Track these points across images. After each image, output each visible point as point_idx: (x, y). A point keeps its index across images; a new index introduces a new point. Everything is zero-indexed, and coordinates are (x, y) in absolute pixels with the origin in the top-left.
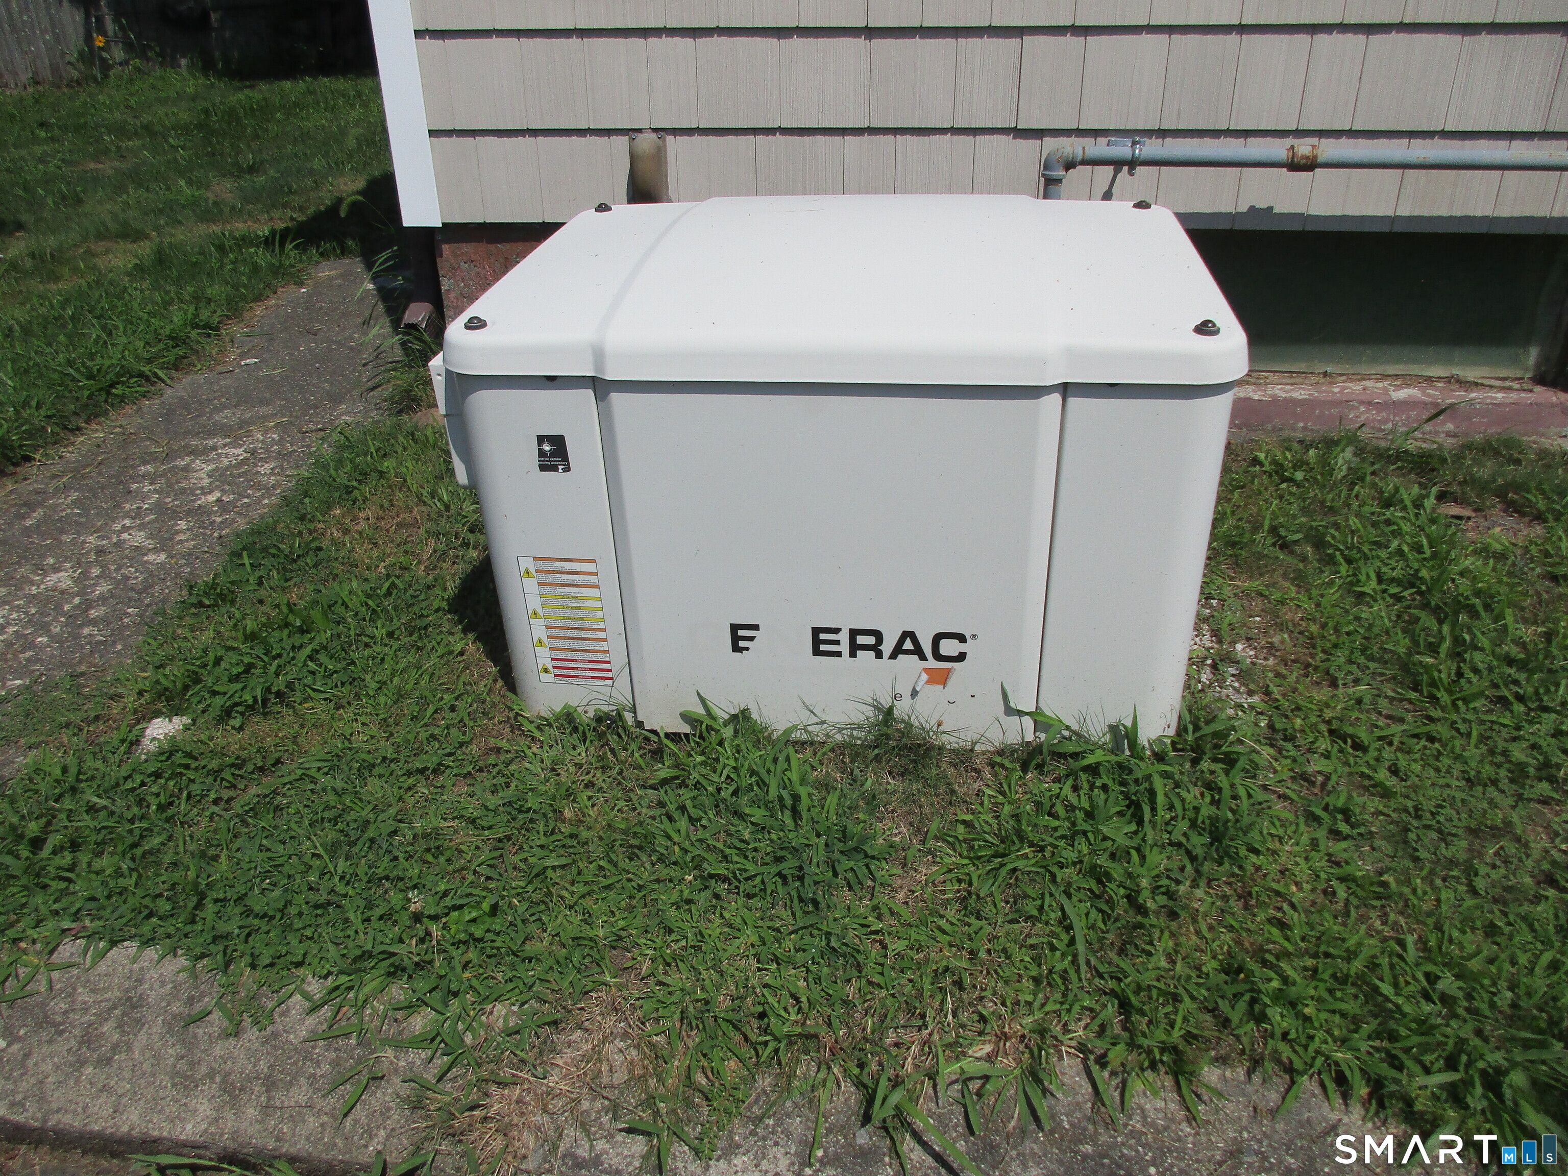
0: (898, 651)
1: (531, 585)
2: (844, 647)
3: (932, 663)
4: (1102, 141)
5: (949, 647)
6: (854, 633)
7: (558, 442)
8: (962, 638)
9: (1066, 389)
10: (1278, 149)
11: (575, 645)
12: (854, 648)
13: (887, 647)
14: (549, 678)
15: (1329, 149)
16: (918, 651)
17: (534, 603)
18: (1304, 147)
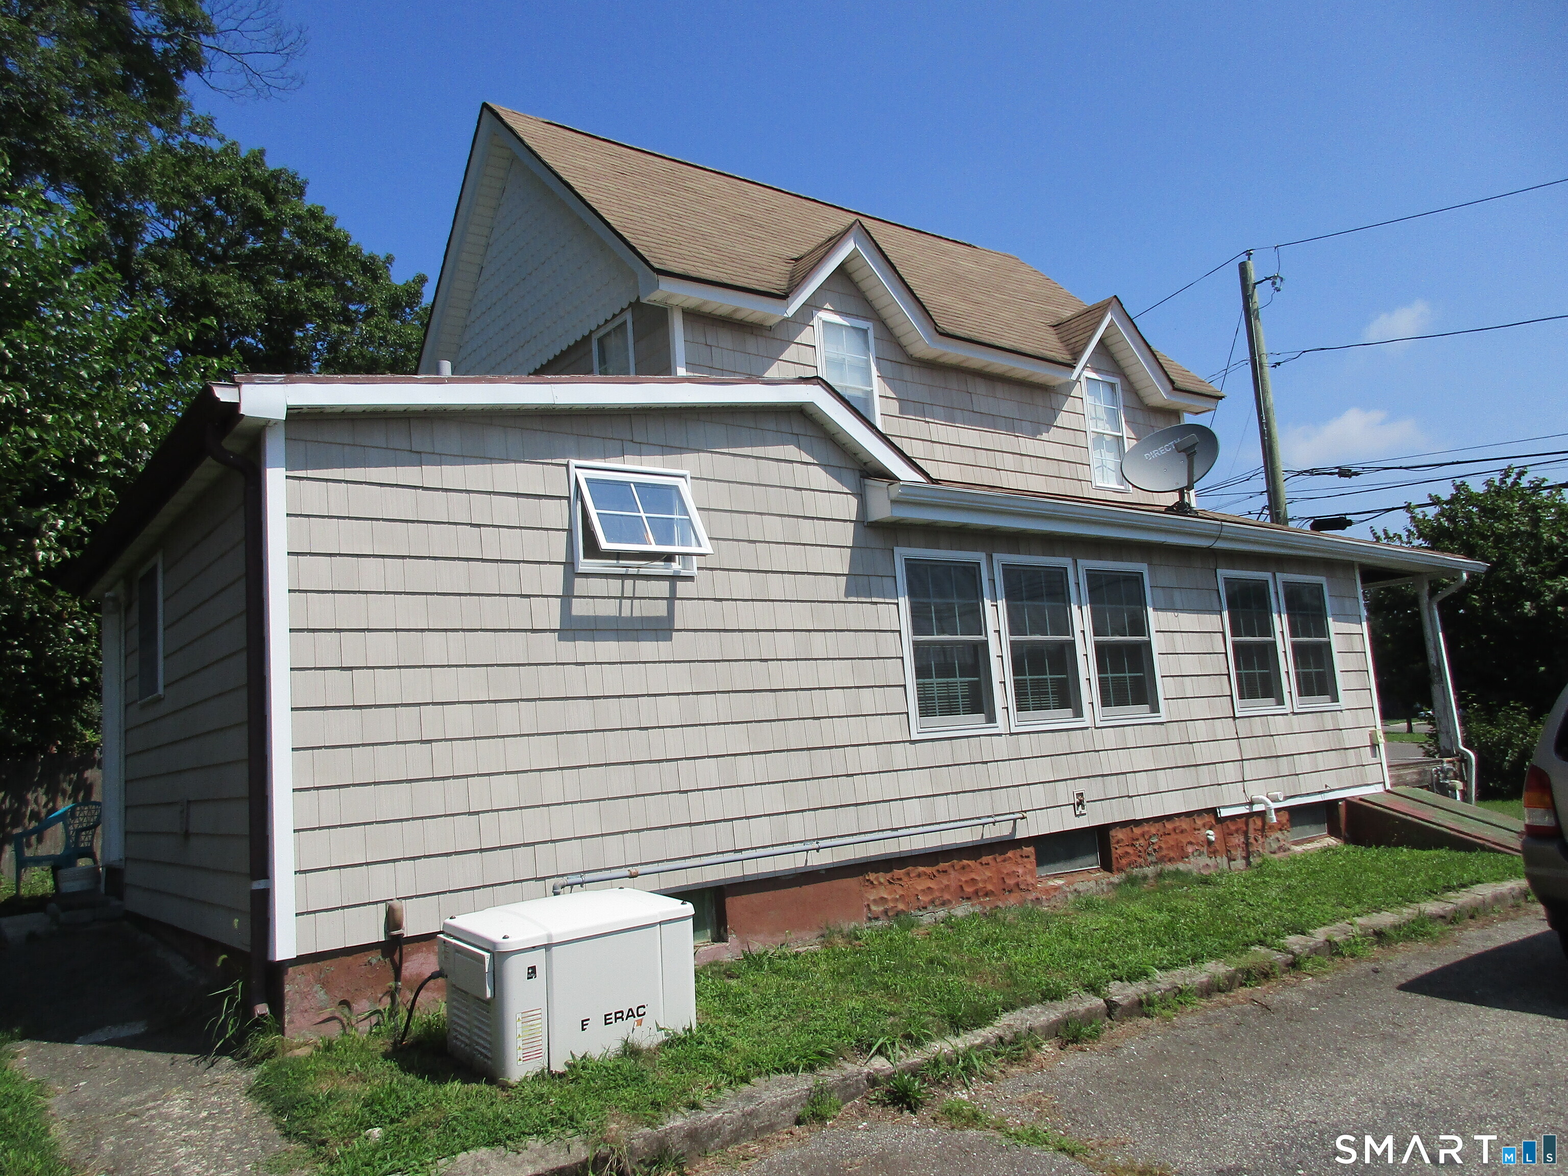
0: (628, 1016)
1: (519, 1024)
2: (613, 1020)
3: (637, 1018)
4: (565, 878)
5: (641, 1011)
6: (616, 1013)
7: (533, 968)
8: (644, 1007)
9: (660, 923)
10: (625, 872)
11: (531, 1045)
12: (616, 1019)
13: (625, 1017)
14: (520, 1063)
15: (641, 870)
16: (633, 1015)
17: (519, 1032)
18: (633, 870)
